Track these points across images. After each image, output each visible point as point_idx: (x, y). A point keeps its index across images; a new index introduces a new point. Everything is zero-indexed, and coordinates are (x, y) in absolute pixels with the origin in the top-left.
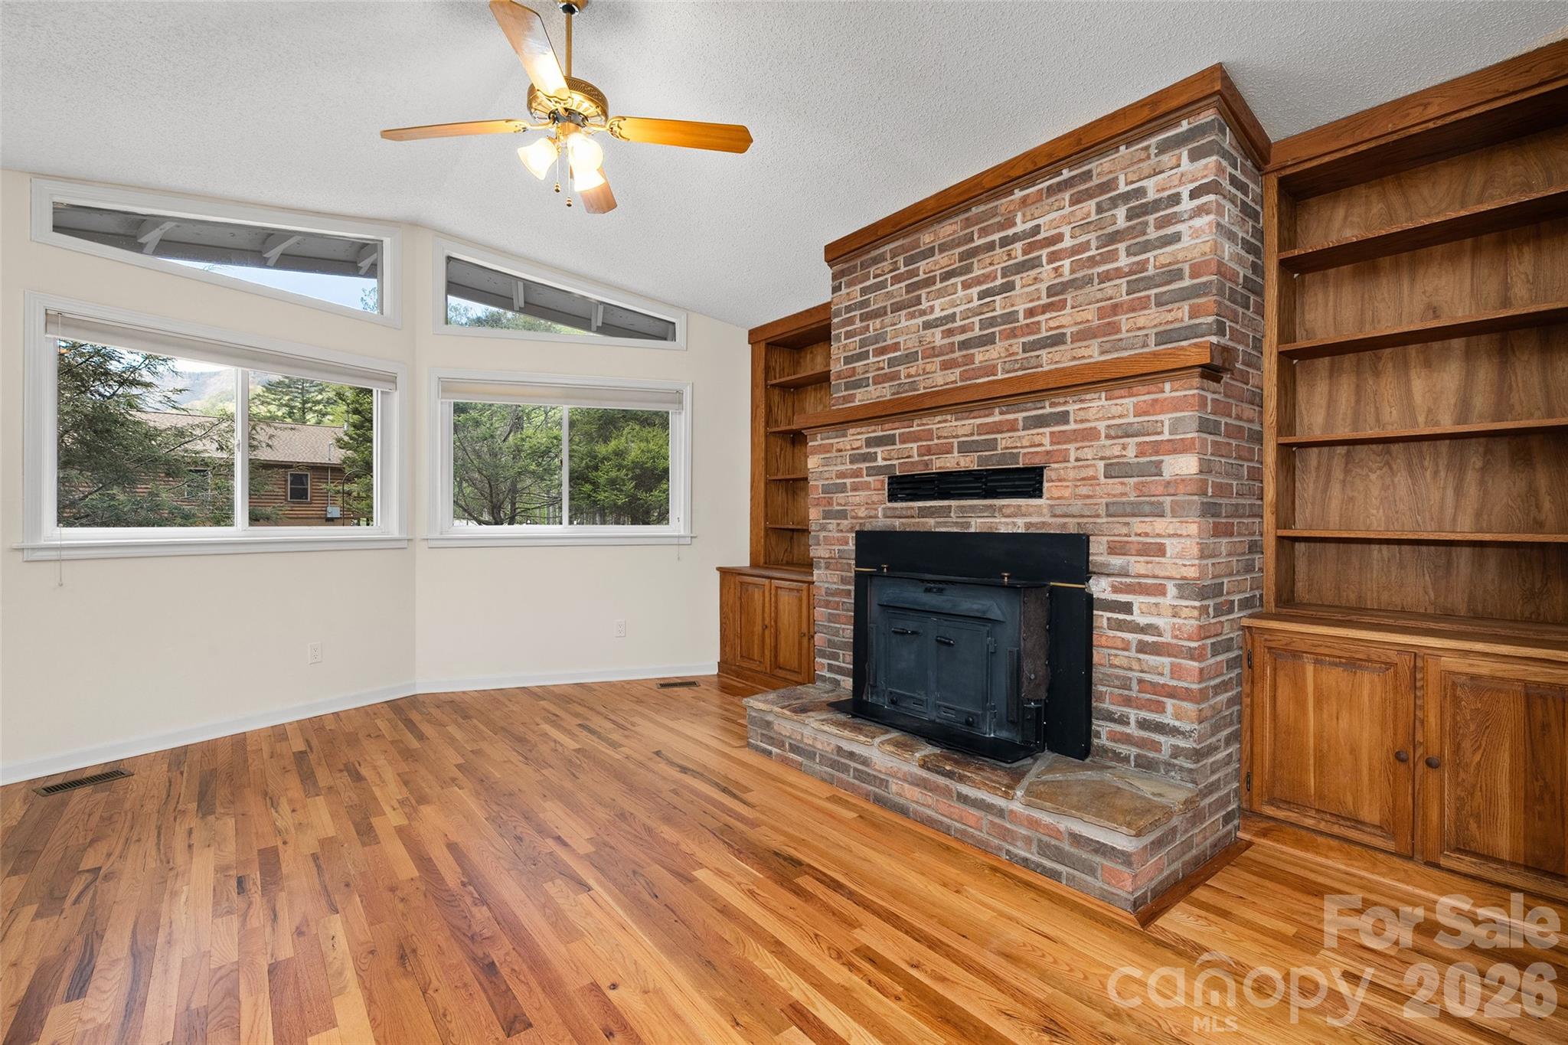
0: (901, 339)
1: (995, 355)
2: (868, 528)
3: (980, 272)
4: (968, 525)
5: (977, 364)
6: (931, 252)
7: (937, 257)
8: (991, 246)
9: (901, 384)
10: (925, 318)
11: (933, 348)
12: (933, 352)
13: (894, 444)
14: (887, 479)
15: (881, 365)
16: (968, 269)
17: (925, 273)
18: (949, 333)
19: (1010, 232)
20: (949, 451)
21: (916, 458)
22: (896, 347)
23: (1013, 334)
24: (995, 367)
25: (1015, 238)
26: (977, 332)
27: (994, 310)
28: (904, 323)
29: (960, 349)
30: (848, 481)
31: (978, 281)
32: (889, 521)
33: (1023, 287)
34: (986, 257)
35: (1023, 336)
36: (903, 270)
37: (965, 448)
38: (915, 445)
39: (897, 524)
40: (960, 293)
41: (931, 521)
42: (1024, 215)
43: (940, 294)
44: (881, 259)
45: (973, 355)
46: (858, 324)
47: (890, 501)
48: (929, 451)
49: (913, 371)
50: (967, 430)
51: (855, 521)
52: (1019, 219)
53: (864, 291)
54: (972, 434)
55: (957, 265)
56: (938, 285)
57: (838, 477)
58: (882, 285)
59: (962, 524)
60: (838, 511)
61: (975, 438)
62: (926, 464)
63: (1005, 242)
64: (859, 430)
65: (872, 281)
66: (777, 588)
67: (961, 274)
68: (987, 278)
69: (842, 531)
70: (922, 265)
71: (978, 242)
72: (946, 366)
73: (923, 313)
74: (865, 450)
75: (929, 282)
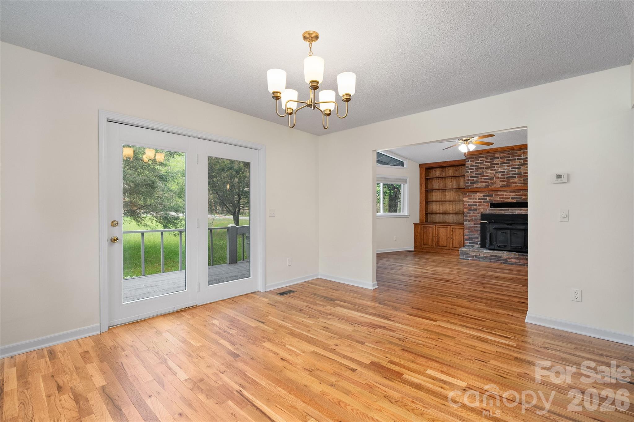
0: (489, 175)
1: (516, 180)
2: (484, 213)
3: (511, 164)
4: (514, 212)
5: (511, 181)
6: (498, 158)
7: (500, 159)
8: (515, 159)
9: (488, 184)
10: (496, 171)
11: (499, 177)
12: (499, 178)
13: (493, 196)
14: (490, 204)
15: (483, 179)
16: (509, 163)
17: (496, 162)
18: (503, 175)
19: (520, 158)
20: (509, 198)
21: (499, 199)
22: (487, 176)
23: (521, 177)
24: (516, 183)
25: (521, 159)
26: (511, 175)
27: (515, 172)
28: (489, 171)
29: (506, 178)
30: (477, 203)
31: (511, 166)
32: (490, 212)
33: (523, 168)
34: (514, 161)
35: (523, 177)
36: (489, 160)
37: (512, 198)
38: (499, 197)
39: (493, 212)
40: (506, 167)
41: (503, 212)
42: (524, 155)
43: (500, 167)
44: (483, 157)
45: (510, 180)
46: (474, 170)
47: (491, 207)
48: (503, 198)
49: (492, 181)
50: (514, 195)
51: (479, 212)
52: (522, 155)
53: (476, 163)
54: (515, 196)
55: (505, 162)
56: (500, 165)
57: (474, 203)
58: (483, 163)
59: (512, 213)
60: (473, 210)
61: (516, 196)
62: (502, 201)
63: (518, 159)
64: (481, 193)
65: (479, 161)
66: (438, 227)
67: (507, 164)
68: (513, 165)
69: (475, 214)
70: (495, 160)
71: (511, 158)
72: (502, 181)
73: (496, 170)
74: (483, 197)
75: (497, 164)
